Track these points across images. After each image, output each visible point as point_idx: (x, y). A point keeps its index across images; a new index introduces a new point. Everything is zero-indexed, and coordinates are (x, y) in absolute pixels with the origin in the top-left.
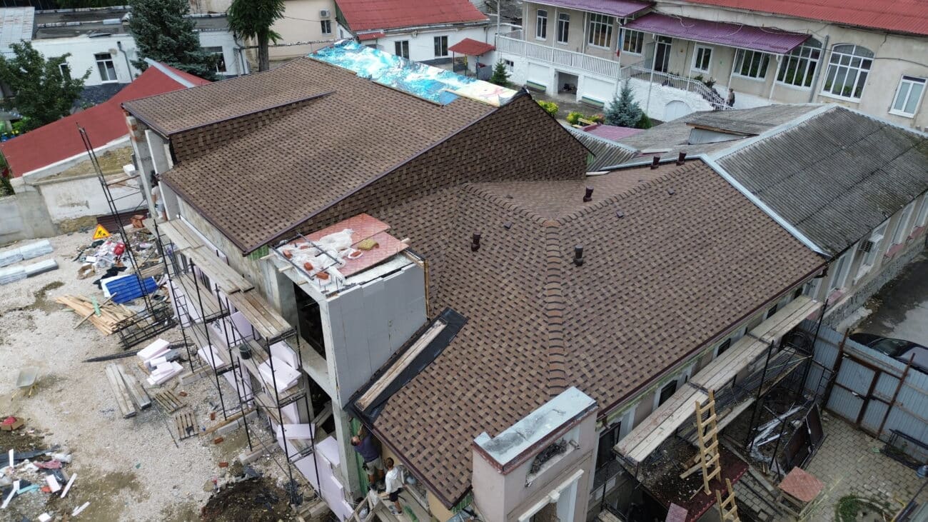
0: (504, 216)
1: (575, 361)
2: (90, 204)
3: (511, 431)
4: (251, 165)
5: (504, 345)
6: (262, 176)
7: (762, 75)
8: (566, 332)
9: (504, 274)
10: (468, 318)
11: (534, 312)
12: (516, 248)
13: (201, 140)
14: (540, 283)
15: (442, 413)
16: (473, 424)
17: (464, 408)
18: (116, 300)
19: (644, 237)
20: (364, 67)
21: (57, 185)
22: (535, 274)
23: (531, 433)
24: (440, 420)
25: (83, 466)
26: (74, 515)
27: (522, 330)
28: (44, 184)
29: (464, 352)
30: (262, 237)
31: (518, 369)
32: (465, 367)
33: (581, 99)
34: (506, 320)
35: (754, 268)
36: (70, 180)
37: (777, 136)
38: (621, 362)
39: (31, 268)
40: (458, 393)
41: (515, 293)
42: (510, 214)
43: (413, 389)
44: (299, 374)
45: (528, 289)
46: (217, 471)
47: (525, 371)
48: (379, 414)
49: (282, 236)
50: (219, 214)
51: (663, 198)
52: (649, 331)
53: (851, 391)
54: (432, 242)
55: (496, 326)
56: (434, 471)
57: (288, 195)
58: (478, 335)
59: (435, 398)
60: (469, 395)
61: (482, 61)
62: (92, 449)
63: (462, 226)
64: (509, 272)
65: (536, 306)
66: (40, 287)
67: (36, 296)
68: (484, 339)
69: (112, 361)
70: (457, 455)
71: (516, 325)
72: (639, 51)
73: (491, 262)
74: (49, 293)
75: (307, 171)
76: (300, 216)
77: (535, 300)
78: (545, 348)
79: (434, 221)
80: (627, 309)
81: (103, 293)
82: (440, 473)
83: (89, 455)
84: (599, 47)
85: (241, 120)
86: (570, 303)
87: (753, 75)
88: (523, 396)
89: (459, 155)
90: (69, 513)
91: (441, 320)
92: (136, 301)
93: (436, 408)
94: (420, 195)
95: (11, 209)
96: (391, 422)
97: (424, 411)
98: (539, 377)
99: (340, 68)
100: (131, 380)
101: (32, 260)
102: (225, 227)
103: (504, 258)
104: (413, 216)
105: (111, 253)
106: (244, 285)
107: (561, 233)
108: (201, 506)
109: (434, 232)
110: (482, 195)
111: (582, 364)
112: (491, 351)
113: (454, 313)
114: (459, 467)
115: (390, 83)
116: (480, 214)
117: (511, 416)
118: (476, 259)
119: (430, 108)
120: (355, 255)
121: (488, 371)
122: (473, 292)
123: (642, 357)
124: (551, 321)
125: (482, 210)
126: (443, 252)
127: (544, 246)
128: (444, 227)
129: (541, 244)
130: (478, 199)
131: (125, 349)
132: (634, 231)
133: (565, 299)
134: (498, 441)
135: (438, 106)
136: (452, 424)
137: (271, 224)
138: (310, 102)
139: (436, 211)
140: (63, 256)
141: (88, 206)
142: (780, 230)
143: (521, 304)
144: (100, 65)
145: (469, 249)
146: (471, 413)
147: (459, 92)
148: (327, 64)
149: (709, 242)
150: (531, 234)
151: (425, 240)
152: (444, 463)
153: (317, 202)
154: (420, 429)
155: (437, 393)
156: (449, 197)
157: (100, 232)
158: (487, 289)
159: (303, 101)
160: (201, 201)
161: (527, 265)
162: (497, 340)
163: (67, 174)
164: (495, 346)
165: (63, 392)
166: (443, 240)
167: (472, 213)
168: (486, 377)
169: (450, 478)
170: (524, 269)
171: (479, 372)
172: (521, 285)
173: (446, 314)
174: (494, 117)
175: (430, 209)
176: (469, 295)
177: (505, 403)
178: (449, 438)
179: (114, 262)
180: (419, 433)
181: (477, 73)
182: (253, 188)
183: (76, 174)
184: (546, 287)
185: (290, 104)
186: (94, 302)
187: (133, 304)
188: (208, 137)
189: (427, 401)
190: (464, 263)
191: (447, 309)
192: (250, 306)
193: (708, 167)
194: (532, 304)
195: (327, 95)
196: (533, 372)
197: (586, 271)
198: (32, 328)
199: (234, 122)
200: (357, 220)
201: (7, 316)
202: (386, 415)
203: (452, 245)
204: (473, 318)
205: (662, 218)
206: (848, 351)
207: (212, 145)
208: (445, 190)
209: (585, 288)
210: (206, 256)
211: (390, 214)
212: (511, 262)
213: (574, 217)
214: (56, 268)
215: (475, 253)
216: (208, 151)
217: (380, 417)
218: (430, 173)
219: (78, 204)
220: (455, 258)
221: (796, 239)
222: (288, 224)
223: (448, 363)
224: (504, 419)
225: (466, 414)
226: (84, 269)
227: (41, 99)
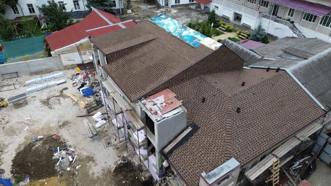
0: (214, 91)
1: (235, 148)
2: (75, 61)
3: (212, 172)
4: (132, 66)
5: (211, 139)
6: (135, 72)
7: (314, 21)
8: (232, 137)
9: (212, 113)
10: (200, 127)
11: (222, 128)
12: (217, 104)
13: (116, 56)
14: (225, 118)
15: (190, 159)
16: (200, 165)
17: (197, 159)
18: (85, 96)
19: (261, 102)
20: (168, 27)
21: (65, 54)
22: (223, 115)
23: (219, 174)
24: (190, 162)
25: (78, 153)
26: (77, 168)
27: (218, 134)
28: (61, 54)
29: (198, 139)
30: (137, 97)
31: (215, 148)
32: (198, 144)
33: (242, 23)
34: (212, 130)
35: (300, 115)
36: (69, 53)
37: (315, 60)
38: (250, 149)
39: (58, 82)
40: (196, 153)
41: (216, 120)
42: (216, 90)
43: (181, 149)
44: (145, 137)
45: (220, 120)
46: (118, 159)
47: (218, 149)
48: (170, 156)
49: (143, 97)
50: (122, 85)
51: (270, 86)
52: (260, 138)
53: (329, 154)
54: (189, 98)
55: (209, 132)
56: (187, 178)
57: (144, 81)
58: (203, 134)
59: (188, 154)
60: (199, 154)
61: (206, 5)
62: (81, 148)
63: (199, 92)
64: (215, 112)
65: (223, 127)
66: (61, 89)
67: (60, 92)
68: (205, 135)
69: (84, 117)
70: (195, 174)
71: (216, 132)
72: (267, 7)
73: (208, 107)
74: (64, 91)
75: (150, 71)
76: (148, 90)
77: (223, 124)
78: (225, 142)
79: (190, 90)
80: (253, 130)
81: (80, 93)
82: (189, 179)
83: (80, 149)
84: (251, 3)
85: (128, 49)
86: (234, 127)
87: (310, 21)
88: (216, 158)
89: (200, 67)
90: (75, 168)
91: (191, 127)
92: (91, 96)
93: (188, 157)
94: (186, 81)
95: (51, 61)
96: (174, 159)
97: (184, 158)
98: (222, 152)
99: (160, 27)
100: (91, 125)
101: (58, 79)
102: (125, 91)
103: (213, 107)
104: (183, 88)
105: (82, 78)
106: (129, 108)
107: (233, 100)
108: (113, 169)
109: (190, 94)
110: (206, 81)
111: (237, 149)
112: (207, 140)
113: (195, 124)
114: (195, 178)
115: (177, 35)
116: (205, 88)
117: (212, 164)
118: (203, 105)
119: (191, 48)
120: (165, 106)
121: (206, 147)
122: (202, 118)
123: (257, 147)
124: (227, 133)
125: (206, 87)
126: (192, 101)
127: (227, 104)
128: (193, 92)
129: (226, 104)
130: (205, 83)
131: (88, 114)
132: (258, 99)
133: (232, 125)
134: (208, 175)
135: (193, 48)
136: (193, 163)
137: (139, 92)
138: (150, 41)
139: (190, 86)
140: (67, 78)
141: (74, 61)
142: (311, 100)
143: (218, 125)
144: (75, 4)
145: (201, 101)
146: (199, 161)
147: (201, 42)
148: (155, 24)
149: (284, 104)
150: (223, 99)
151: (187, 97)
152: (190, 176)
153: (153, 84)
154: (183, 163)
155: (189, 152)
156: (195, 81)
157: (78, 70)
158: (206, 117)
159: (148, 41)
160: (117, 79)
161: (221, 111)
162: (209, 137)
163: (68, 51)
164: (208, 139)
165: (71, 127)
166: (192, 97)
167: (203, 88)
168: (205, 149)
169: (192, 181)
170: (219, 112)
171: (203, 147)
172: (218, 118)
173: (193, 124)
174: (213, 54)
175: (189, 85)
176: (200, 119)
177: (211, 159)
178: (192, 168)
179: (83, 81)
180: (183, 165)
181: (204, 10)
182: (133, 76)
183: (71, 51)
184: (226, 120)
185: (144, 43)
186: (78, 96)
187: (89, 97)
188: (118, 55)
189: (186, 154)
190: (199, 106)
191: (193, 123)
192: (132, 116)
193: (288, 74)
194: (221, 125)
195: (156, 39)
196: (220, 150)
197: (241, 114)
198: (60, 104)
199: (126, 49)
200: (165, 91)
201: (52, 99)
202: (172, 157)
203: (195, 99)
204: (201, 127)
205: (268, 94)
206: (329, 141)
207: (119, 57)
208: (194, 79)
209: (240, 121)
210: (117, 96)
211: (176, 88)
212: (215, 109)
213: (238, 94)
214: (65, 82)
215: (203, 103)
216: (118, 59)
217: (170, 157)
218: (189, 74)
219: (71, 60)
220: (196, 104)
221: (316, 104)
222: (144, 92)
223: (193, 142)
224: (210, 165)
225: (198, 161)
226: (74, 84)
227: (58, 20)
